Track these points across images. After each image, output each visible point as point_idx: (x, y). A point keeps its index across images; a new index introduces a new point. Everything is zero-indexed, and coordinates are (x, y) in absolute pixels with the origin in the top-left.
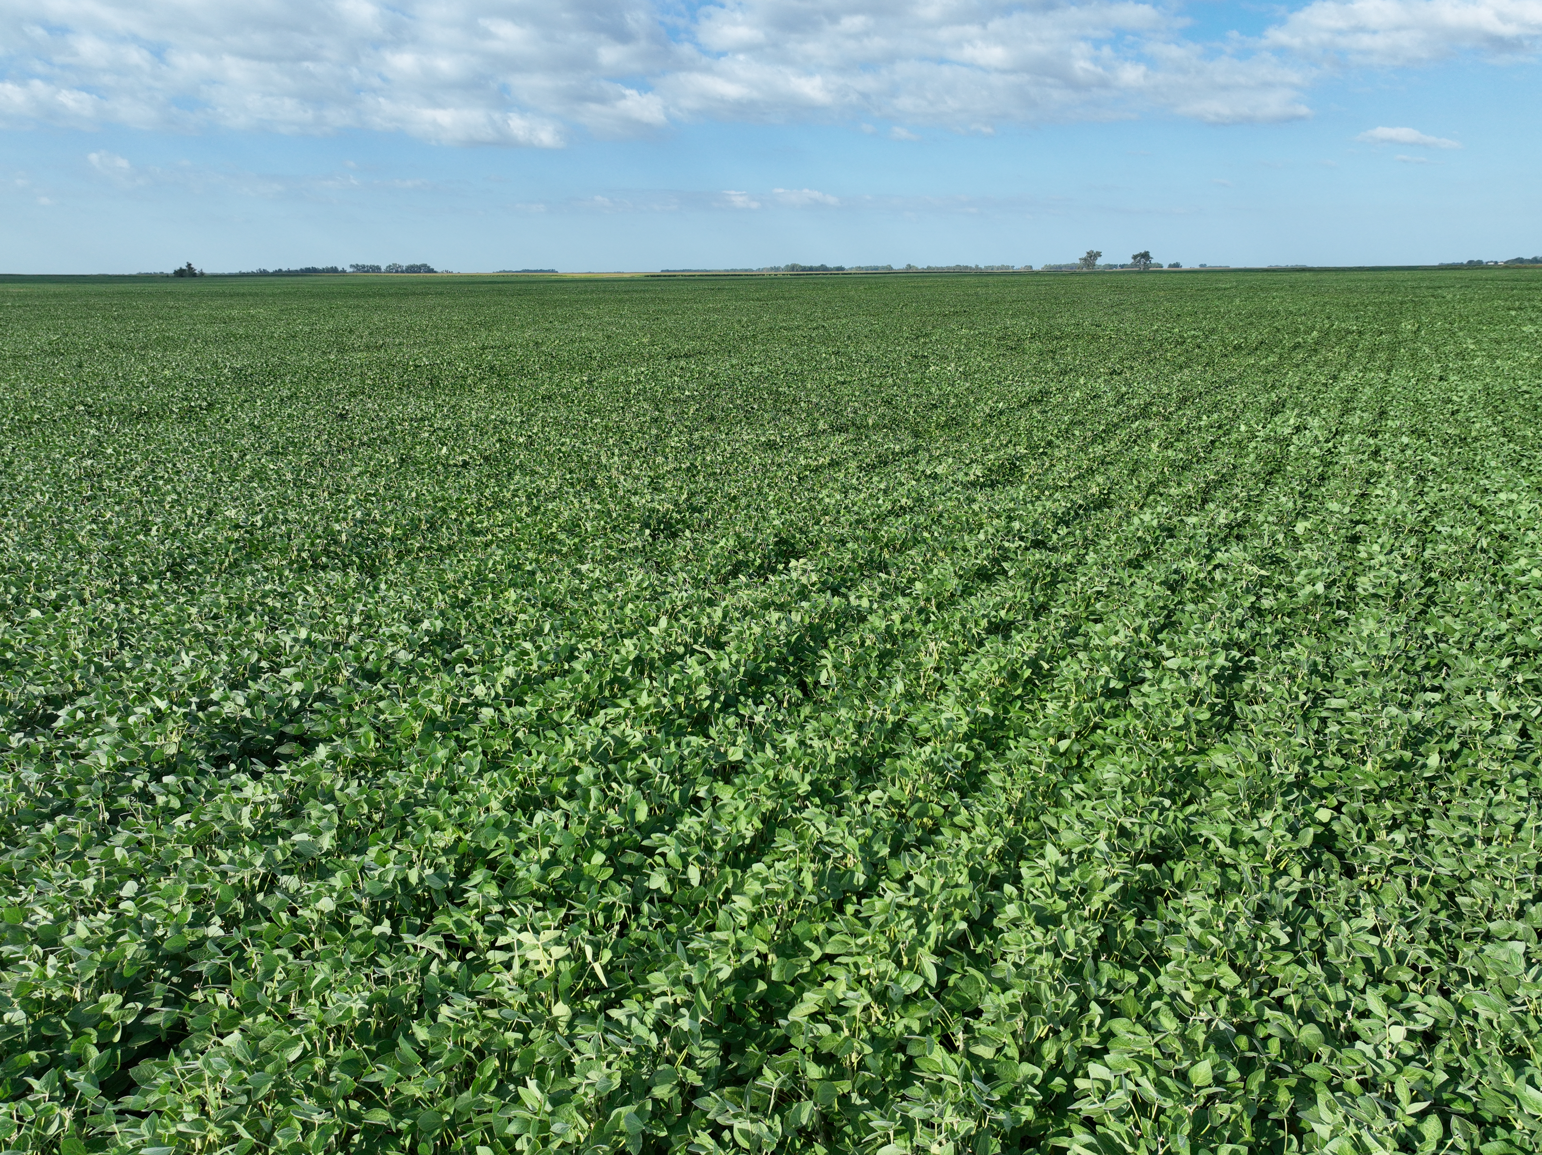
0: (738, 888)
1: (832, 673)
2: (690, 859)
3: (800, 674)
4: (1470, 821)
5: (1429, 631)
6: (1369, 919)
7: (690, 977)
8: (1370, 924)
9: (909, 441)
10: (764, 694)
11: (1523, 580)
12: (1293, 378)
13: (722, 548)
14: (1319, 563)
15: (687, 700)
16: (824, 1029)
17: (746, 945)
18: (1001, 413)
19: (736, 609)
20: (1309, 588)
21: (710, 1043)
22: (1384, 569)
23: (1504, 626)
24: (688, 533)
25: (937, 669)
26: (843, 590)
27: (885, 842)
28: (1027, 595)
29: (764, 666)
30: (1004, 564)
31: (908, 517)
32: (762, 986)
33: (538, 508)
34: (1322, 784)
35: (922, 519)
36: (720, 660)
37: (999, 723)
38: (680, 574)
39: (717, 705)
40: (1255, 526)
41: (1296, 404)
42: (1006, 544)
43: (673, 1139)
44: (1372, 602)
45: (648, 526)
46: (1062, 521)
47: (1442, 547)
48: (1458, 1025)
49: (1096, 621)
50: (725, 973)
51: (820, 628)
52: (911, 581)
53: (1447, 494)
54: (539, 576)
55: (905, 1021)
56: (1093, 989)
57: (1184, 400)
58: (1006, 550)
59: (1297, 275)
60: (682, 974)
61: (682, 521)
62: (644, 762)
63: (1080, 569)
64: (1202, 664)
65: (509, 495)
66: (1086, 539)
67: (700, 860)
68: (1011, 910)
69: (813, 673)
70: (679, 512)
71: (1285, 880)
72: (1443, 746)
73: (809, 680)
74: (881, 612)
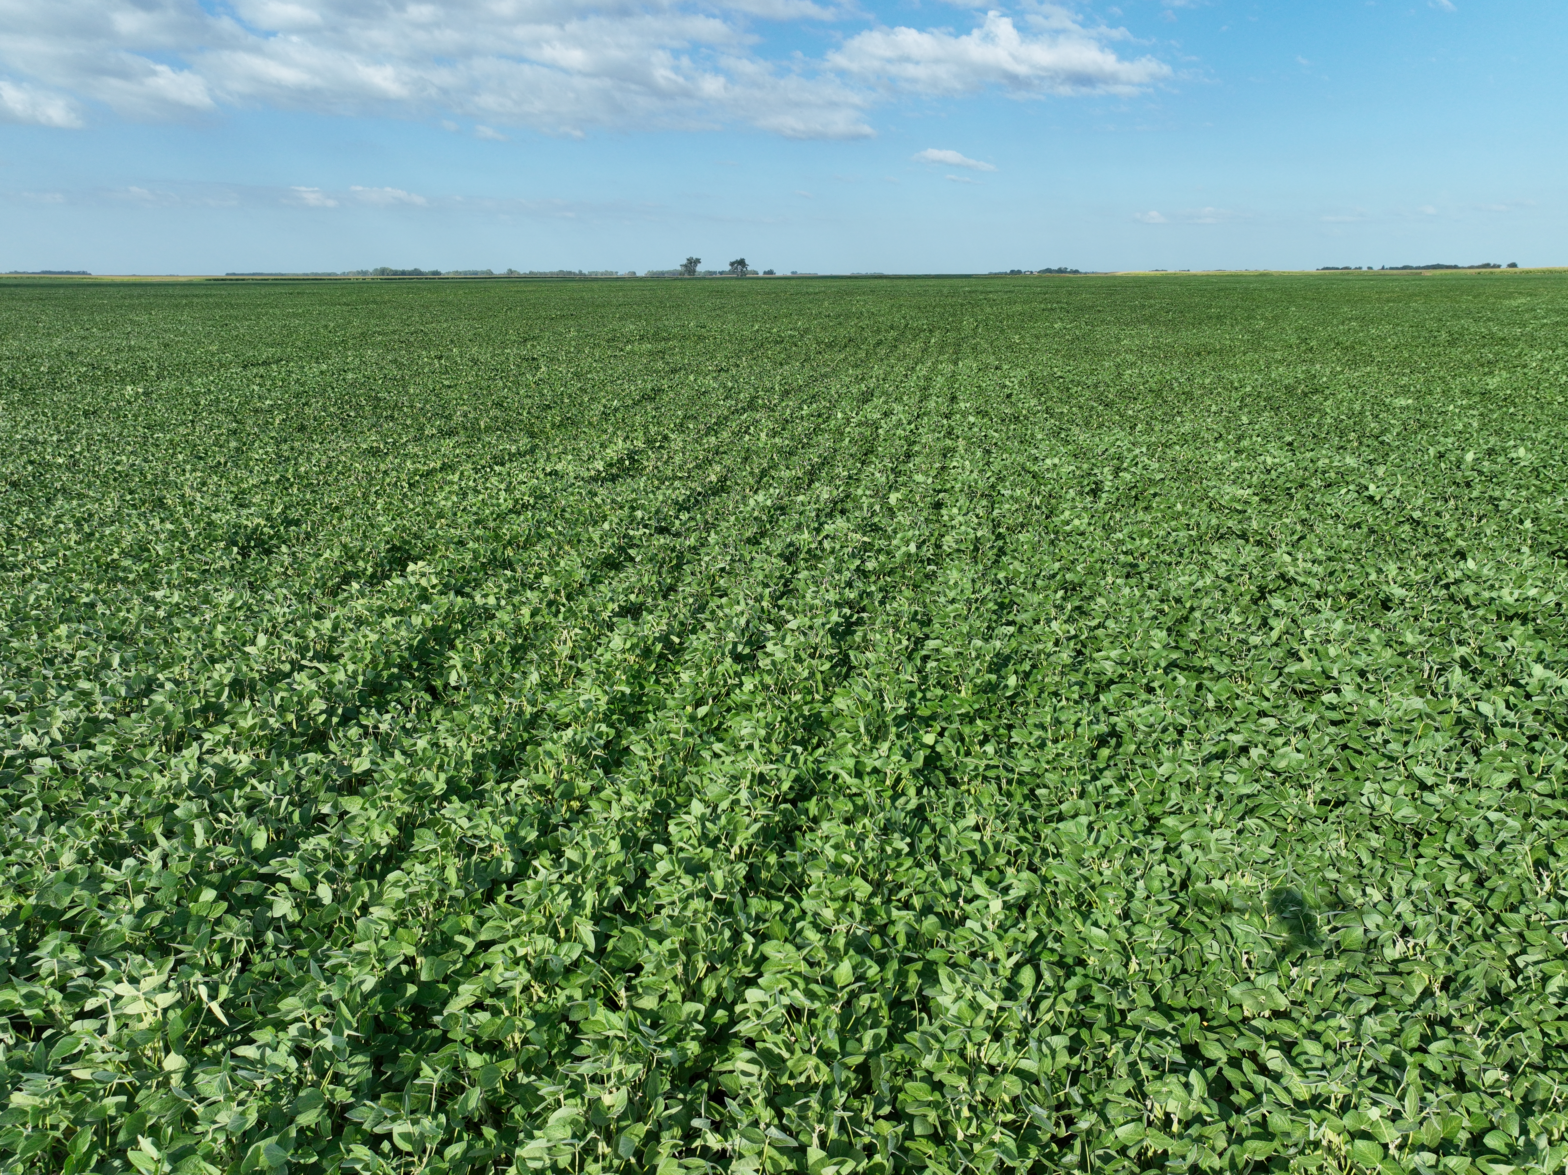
0: (377, 898)
1: (462, 673)
2: (319, 877)
3: (426, 678)
4: (1044, 728)
5: (1001, 575)
6: (971, 819)
7: (329, 996)
8: (972, 823)
9: (524, 442)
10: (388, 703)
11: (1068, 528)
12: (878, 371)
13: (326, 560)
14: (911, 527)
15: (299, 719)
16: (483, 1017)
17: (390, 950)
18: (616, 410)
19: (349, 619)
20: (904, 549)
21: (360, 1058)
22: (963, 528)
23: (1057, 565)
24: (284, 549)
25: (572, 658)
26: (467, 590)
27: (532, 826)
28: (654, 578)
29: (385, 674)
30: (630, 551)
31: (530, 514)
32: (412, 989)
33: (92, 534)
34: (927, 713)
35: (545, 514)
36: (333, 673)
37: (637, 699)
38: (278, 590)
39: (335, 720)
40: (856, 500)
41: (883, 393)
42: (631, 533)
43: (325, 1163)
44: (955, 556)
45: (235, 544)
46: (681, 507)
47: (1007, 506)
48: (1043, 892)
49: (721, 597)
50: (370, 983)
51: (445, 629)
52: (538, 576)
53: (1008, 462)
54: (100, 609)
55: (567, 992)
56: (743, 922)
57: (787, 392)
58: (631, 538)
59: (876, 282)
60: (320, 995)
61: (277, 535)
62: (254, 788)
63: (703, 550)
64: (818, 622)
65: (50, 522)
66: (706, 522)
67: (330, 878)
68: (663, 867)
69: (441, 675)
70: (272, 527)
71: (902, 800)
72: (1018, 667)
73: (438, 683)
74: (510, 608)
